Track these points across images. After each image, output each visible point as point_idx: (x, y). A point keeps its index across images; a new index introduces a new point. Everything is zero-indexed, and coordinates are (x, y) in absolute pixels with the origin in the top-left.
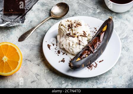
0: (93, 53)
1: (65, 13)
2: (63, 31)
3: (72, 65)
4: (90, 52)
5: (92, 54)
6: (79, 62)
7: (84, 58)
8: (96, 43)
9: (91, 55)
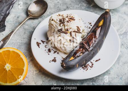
0: (88, 51)
1: (44, 11)
2: (54, 27)
3: (65, 65)
4: (85, 50)
5: (88, 52)
6: (73, 61)
7: (78, 56)
8: (92, 39)
9: (86, 53)
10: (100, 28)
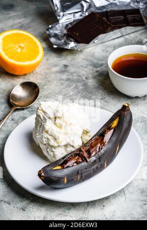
0: (87, 161)
2: (41, 119)
3: (43, 174)
4: (82, 160)
5: (86, 163)
6: (58, 172)
7: (68, 167)
8: (96, 145)
9: (83, 164)
10: (112, 131)
